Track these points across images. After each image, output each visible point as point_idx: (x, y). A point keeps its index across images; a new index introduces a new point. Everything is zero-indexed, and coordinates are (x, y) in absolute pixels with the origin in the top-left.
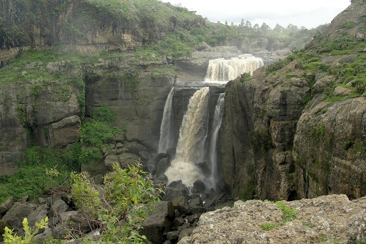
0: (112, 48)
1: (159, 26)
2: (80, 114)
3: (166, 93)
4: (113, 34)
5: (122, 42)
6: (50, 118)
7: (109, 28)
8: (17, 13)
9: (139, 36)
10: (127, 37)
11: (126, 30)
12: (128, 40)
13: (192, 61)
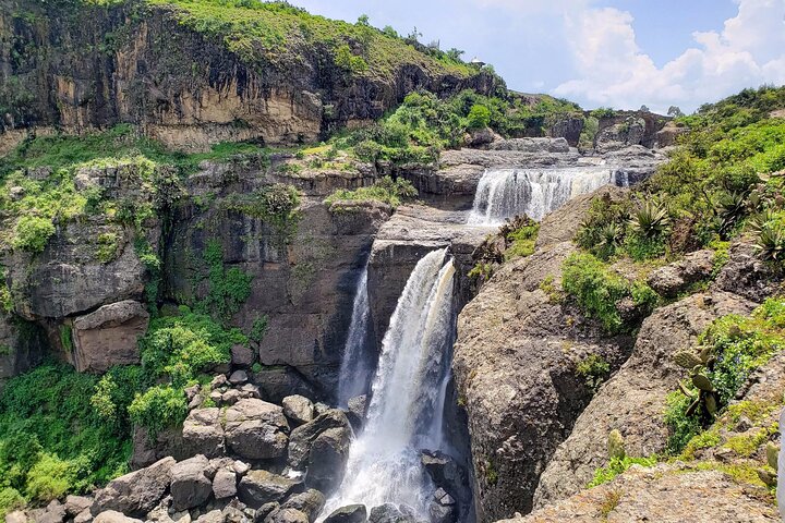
0: (245, 135)
1: (364, 82)
2: (141, 298)
3: (363, 250)
4: (242, 99)
5: (267, 121)
6: (71, 305)
7: (229, 84)
8: (17, 46)
9: (309, 107)
10: (278, 108)
11: (273, 91)
12: (282, 118)
13: (440, 172)
